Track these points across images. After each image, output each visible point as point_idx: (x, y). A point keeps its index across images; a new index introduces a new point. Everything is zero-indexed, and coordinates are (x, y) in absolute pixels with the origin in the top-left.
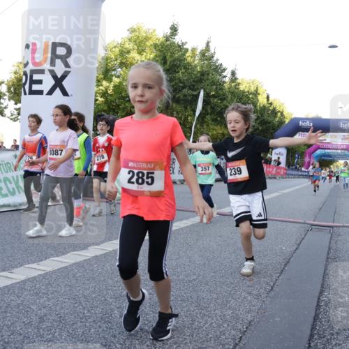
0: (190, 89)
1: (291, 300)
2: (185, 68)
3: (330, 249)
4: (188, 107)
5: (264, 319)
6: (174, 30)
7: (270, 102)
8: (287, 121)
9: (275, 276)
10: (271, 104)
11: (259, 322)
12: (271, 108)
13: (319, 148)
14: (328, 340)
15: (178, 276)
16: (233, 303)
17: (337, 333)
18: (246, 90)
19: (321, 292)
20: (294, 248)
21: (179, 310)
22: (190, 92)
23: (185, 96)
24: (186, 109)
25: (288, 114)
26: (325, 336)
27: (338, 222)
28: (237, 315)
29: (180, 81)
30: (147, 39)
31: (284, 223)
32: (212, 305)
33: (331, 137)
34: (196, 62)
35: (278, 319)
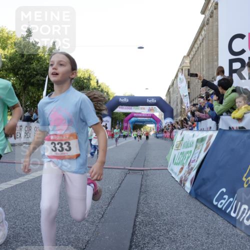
0: (42, 75)
1: (116, 223)
2: (38, 60)
3: (141, 185)
4: (40, 89)
5: (97, 238)
6: (29, 33)
7: (99, 85)
8: (111, 99)
9: (104, 207)
10: (100, 86)
11: (94, 241)
12: (100, 90)
13: (133, 117)
14: (142, 248)
15: (35, 213)
16: (75, 229)
17: (148, 243)
18: (82, 77)
19: (137, 216)
20: (118, 186)
21: (36, 237)
22: (42, 78)
23: (38, 81)
24: (39, 90)
25: (111, 93)
26: (139, 246)
27: (147, 167)
28: (78, 237)
29: (34, 70)
30: (8, 38)
31: (110, 170)
32: (60, 232)
33: (142, 108)
34: (46, 56)
35: (107, 237)
